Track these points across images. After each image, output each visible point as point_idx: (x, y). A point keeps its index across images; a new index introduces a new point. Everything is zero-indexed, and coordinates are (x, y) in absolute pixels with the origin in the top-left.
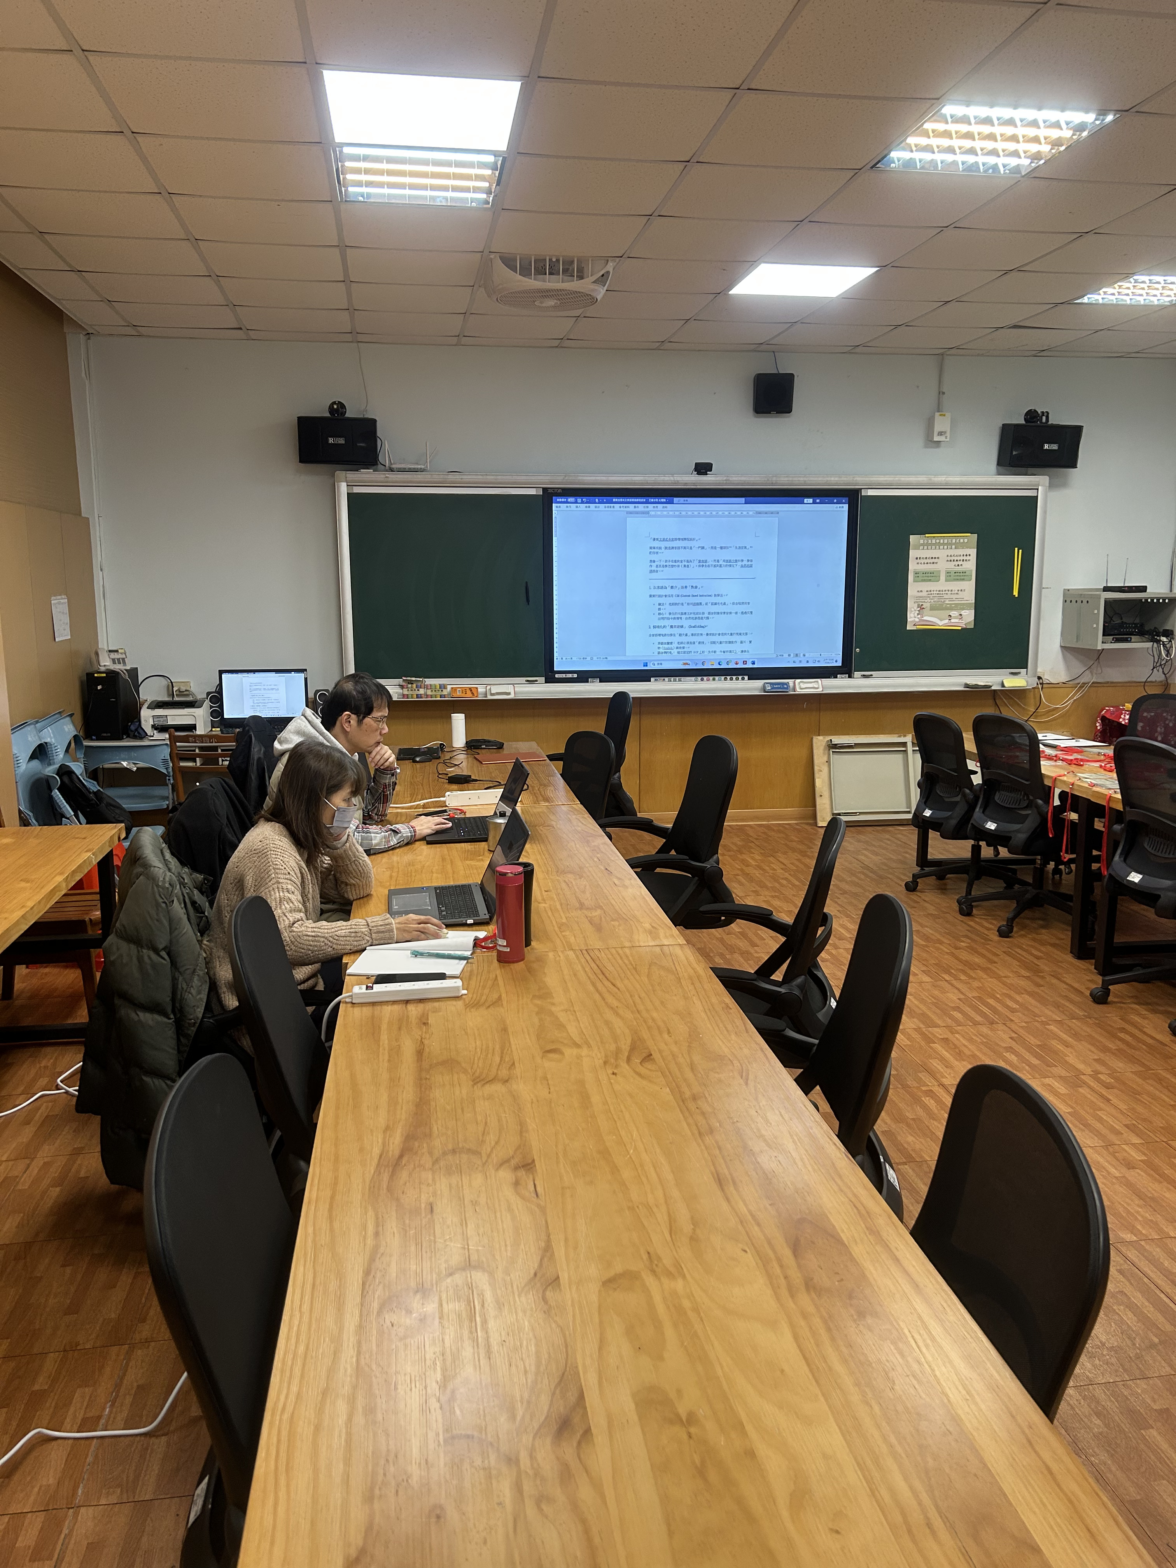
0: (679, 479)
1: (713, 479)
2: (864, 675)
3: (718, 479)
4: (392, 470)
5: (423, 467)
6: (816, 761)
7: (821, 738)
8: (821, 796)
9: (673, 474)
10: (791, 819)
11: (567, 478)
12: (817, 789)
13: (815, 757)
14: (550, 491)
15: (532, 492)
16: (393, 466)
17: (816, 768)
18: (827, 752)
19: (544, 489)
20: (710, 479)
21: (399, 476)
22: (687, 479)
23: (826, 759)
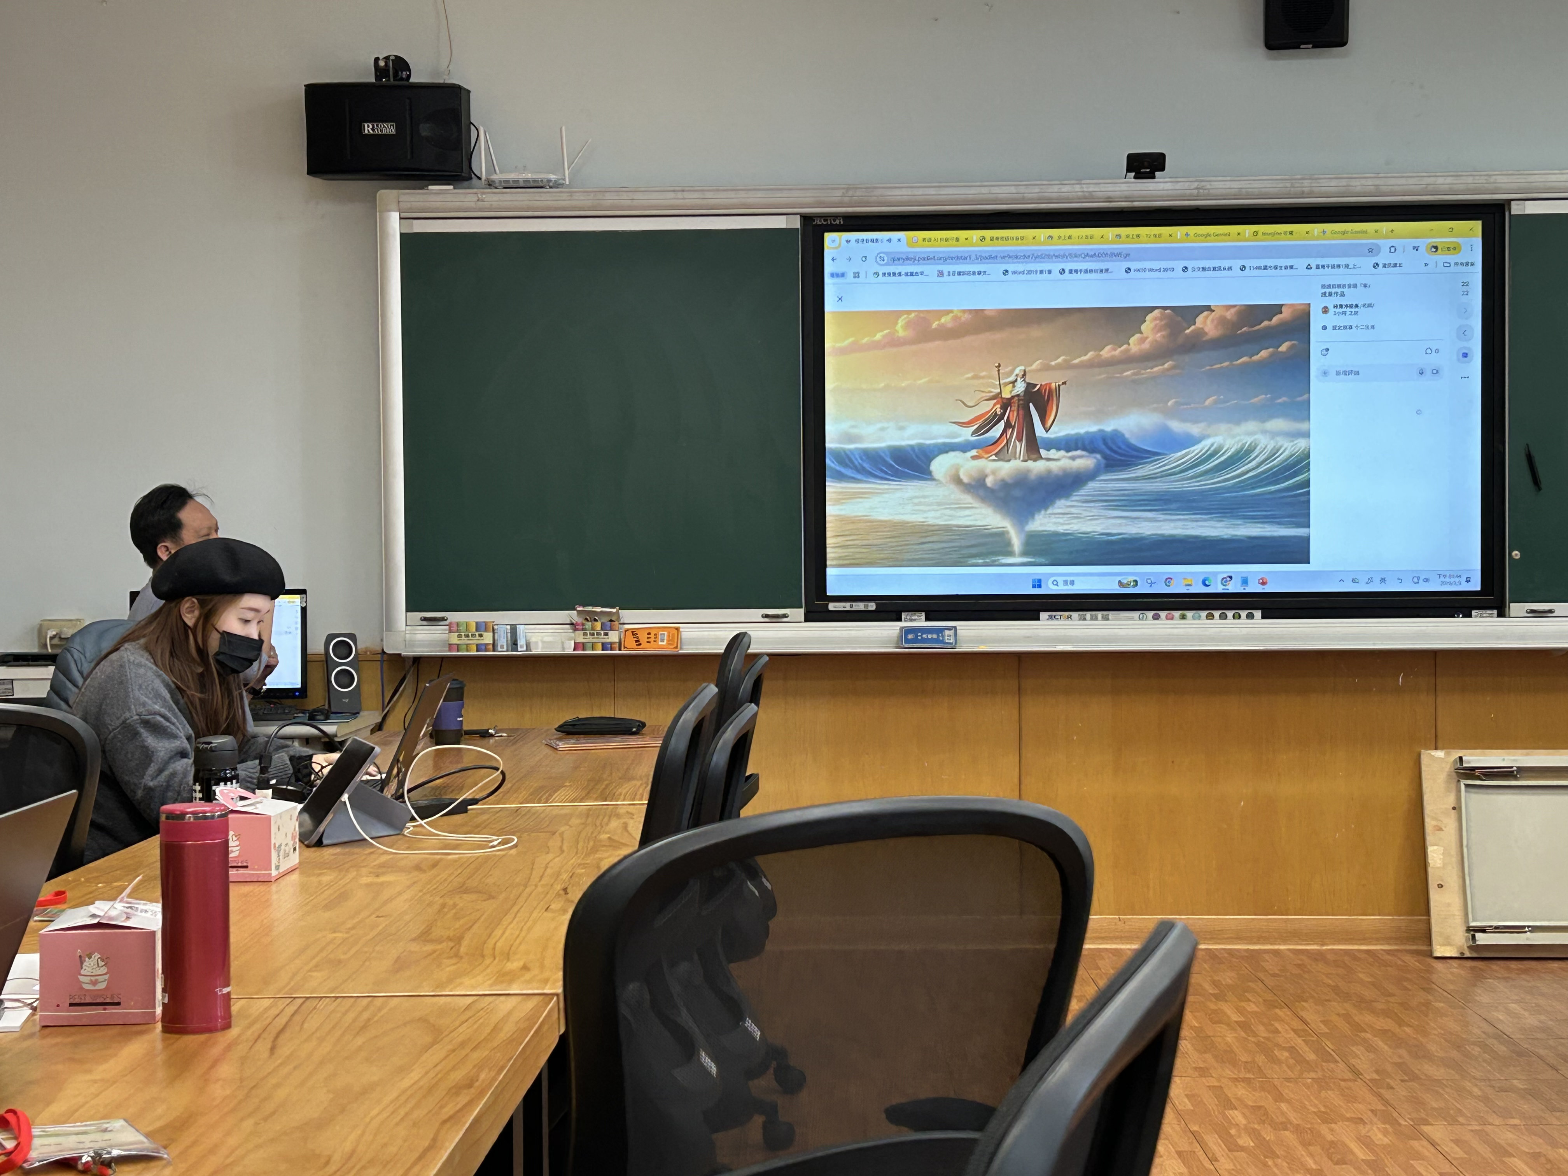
0: (1091, 188)
1: (1168, 186)
2: (1532, 611)
3: (1178, 186)
4: (490, 184)
5: (552, 177)
6: (1429, 808)
7: (1440, 754)
8: (1440, 886)
9: (1079, 181)
10: (1378, 941)
11: (850, 193)
12: (1430, 870)
13: (1426, 798)
14: (818, 222)
15: (779, 223)
16: (494, 177)
17: (1429, 823)
18: (1453, 786)
19: (806, 219)
20: (1161, 186)
21: (508, 197)
22: (1110, 188)
23: (1451, 800)
